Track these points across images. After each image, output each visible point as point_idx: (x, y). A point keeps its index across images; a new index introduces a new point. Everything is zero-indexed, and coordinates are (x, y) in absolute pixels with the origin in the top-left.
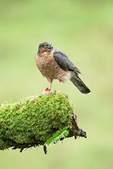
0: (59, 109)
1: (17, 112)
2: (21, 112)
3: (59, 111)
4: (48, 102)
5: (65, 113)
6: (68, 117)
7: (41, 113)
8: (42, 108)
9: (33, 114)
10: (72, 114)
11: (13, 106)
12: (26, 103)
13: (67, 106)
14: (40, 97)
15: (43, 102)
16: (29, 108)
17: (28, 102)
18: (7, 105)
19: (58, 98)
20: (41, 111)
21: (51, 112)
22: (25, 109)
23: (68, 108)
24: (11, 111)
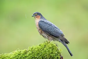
0: (52, 53)
1: (26, 55)
2: (28, 55)
3: (52, 55)
4: (45, 49)
5: (56, 56)
6: (57, 58)
7: (41, 55)
8: (41, 53)
9: (36, 56)
10: (60, 56)
11: (23, 51)
12: (31, 49)
13: (57, 51)
14: (40, 45)
15: (41, 49)
16: (33, 53)
17: (32, 49)
18: (19, 51)
19: (51, 46)
20: (40, 54)
21: (47, 55)
22: (30, 53)
23: (58, 52)
24: (22, 55)
